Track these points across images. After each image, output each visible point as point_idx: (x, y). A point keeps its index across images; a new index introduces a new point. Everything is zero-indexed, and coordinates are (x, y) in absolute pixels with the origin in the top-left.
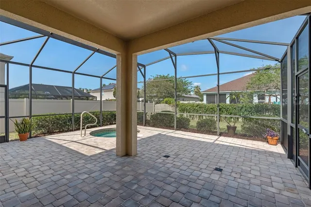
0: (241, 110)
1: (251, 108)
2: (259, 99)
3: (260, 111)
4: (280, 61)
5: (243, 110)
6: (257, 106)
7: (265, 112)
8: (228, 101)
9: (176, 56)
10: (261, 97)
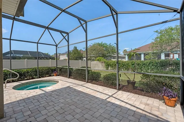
0: (149, 65)
1: (157, 63)
2: (165, 57)
3: (165, 66)
4: (179, 11)
5: (151, 65)
6: (162, 62)
7: (168, 66)
8: (142, 59)
9: (86, 22)
10: (167, 55)
